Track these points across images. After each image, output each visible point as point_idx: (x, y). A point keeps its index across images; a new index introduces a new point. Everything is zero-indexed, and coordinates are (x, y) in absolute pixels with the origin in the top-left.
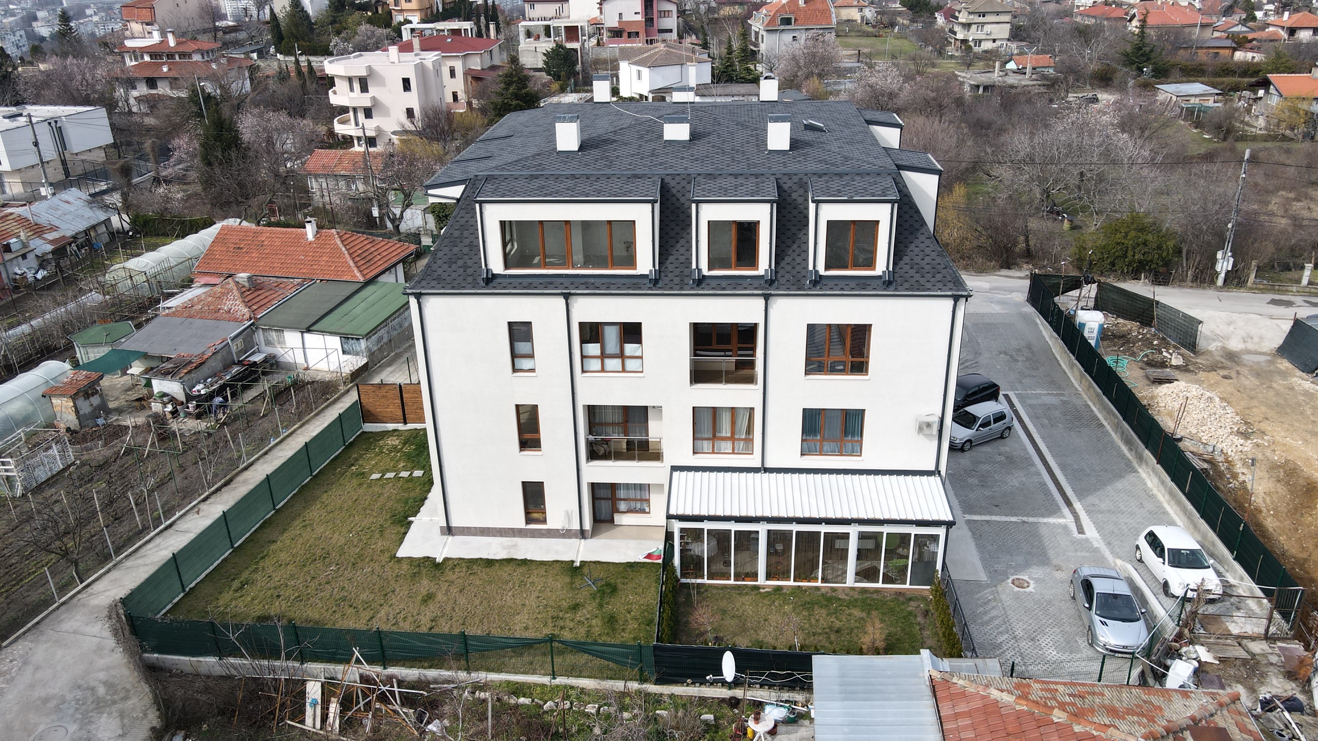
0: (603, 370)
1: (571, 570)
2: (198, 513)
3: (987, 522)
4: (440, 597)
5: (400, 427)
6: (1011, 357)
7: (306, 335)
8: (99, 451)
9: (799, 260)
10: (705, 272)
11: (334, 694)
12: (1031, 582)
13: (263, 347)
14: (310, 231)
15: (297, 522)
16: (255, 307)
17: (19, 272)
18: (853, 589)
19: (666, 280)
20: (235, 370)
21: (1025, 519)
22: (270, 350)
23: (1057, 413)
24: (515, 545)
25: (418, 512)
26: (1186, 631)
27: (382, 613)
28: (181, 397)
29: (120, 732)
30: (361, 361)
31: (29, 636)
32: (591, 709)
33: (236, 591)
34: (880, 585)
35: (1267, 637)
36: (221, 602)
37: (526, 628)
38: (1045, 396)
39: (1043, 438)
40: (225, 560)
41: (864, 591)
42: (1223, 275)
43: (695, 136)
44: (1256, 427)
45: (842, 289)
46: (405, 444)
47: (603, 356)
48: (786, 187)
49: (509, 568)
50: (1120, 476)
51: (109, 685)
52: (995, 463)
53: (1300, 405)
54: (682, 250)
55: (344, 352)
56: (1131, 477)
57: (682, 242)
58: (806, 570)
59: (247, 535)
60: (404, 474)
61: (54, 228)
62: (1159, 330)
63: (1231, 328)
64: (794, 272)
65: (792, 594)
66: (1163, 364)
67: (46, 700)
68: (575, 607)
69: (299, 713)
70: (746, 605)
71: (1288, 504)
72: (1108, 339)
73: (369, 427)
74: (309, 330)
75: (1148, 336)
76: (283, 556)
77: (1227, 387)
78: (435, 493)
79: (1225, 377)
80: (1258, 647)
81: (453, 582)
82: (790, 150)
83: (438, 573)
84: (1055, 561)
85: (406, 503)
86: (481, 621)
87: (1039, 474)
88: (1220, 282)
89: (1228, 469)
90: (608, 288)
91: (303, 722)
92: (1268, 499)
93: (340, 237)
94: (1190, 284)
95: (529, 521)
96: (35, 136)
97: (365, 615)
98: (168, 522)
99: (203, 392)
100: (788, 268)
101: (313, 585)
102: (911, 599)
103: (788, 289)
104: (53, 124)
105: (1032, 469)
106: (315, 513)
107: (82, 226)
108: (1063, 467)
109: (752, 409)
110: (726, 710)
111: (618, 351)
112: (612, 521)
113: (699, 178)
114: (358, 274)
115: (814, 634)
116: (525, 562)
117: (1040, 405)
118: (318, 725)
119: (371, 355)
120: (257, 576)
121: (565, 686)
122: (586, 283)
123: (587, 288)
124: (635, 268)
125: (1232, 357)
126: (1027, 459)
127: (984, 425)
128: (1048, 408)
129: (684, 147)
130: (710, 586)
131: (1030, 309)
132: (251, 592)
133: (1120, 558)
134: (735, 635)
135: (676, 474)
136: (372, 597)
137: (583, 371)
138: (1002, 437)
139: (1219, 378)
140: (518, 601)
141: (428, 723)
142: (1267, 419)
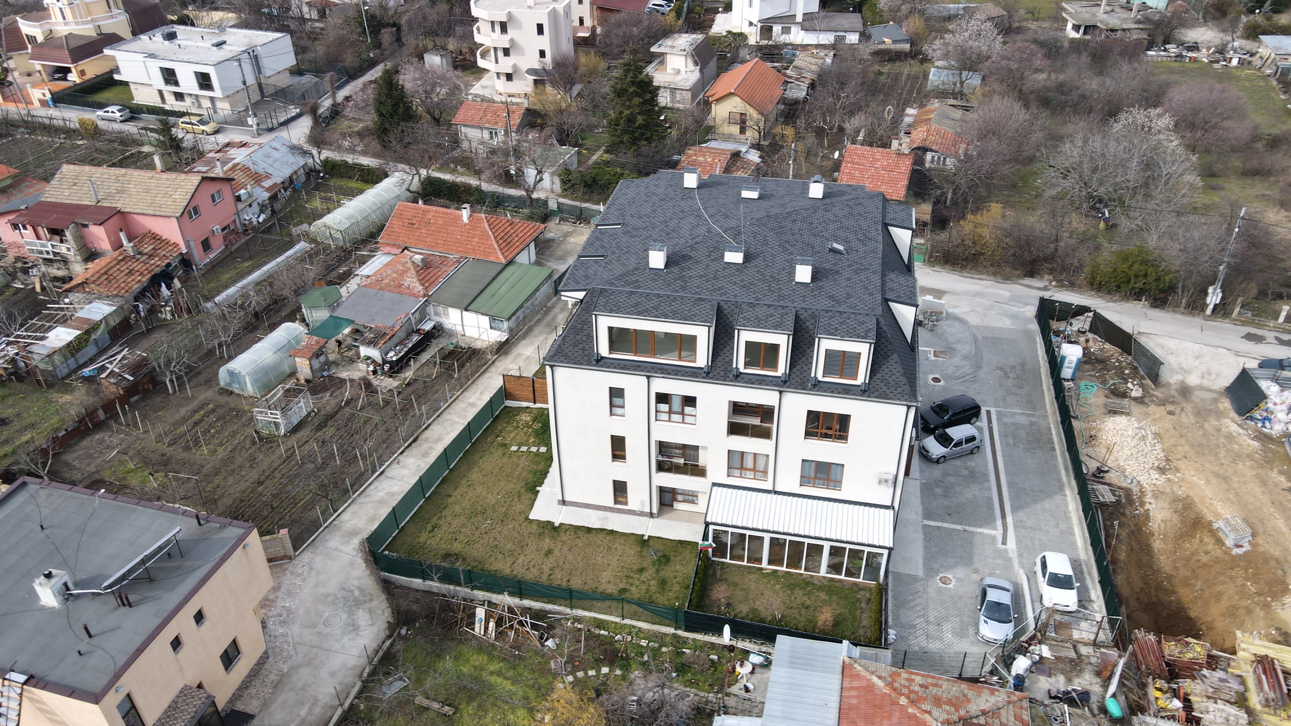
0: (669, 421)
1: (642, 542)
2: (398, 463)
3: (939, 527)
4: (556, 552)
5: (531, 405)
6: (1005, 373)
7: (464, 313)
8: (328, 401)
9: (806, 368)
10: (742, 370)
11: (491, 616)
12: (953, 580)
13: (433, 317)
14: (465, 214)
15: (463, 482)
16: (427, 285)
17: (248, 218)
18: (824, 577)
19: (715, 373)
20: (415, 338)
21: (967, 528)
22: (438, 319)
23: (1022, 434)
24: (606, 518)
25: (543, 483)
26: (1039, 635)
27: (520, 560)
28: (380, 361)
29: (370, 622)
30: (503, 337)
31: (310, 549)
32: (644, 643)
33: (430, 532)
34: (842, 577)
35: (1095, 644)
36: (421, 540)
37: (609, 582)
38: (1019, 415)
39: (1003, 456)
40: (420, 507)
41: (832, 580)
42: (1211, 307)
43: (747, 258)
44: (1175, 463)
45: (832, 392)
46: (534, 421)
47: (670, 412)
48: (802, 317)
49: (601, 536)
50: (1049, 496)
51: (361, 590)
52: (960, 476)
53: (1218, 446)
54: (728, 354)
55: (491, 328)
56: (1058, 498)
57: (728, 348)
58: (794, 562)
59: (433, 489)
60: (534, 449)
61: (268, 176)
62: (1134, 358)
63: (1197, 363)
64: (802, 377)
65: (783, 577)
66: (1124, 395)
67: (327, 596)
68: (641, 570)
69: (471, 625)
70: (751, 582)
71: (1176, 531)
72: (1091, 363)
73: (510, 403)
74: (466, 310)
75: (1124, 364)
76: (457, 509)
77: (1168, 422)
78: (554, 469)
79: (1170, 413)
80: (1084, 650)
81: (565, 542)
82: (812, 281)
83: (555, 534)
84: (977, 565)
85: (535, 474)
86: (581, 574)
87: (990, 489)
88: (1209, 311)
89: (1140, 497)
90: (676, 374)
91: (473, 629)
92: (1163, 525)
93: (488, 221)
94: (1182, 309)
95: (616, 502)
96: (244, 76)
97: (510, 560)
98: (381, 470)
99: (394, 359)
100: (798, 373)
101: (477, 533)
102: (861, 589)
103: (796, 388)
104: (251, 53)
105: (986, 485)
106: (475, 475)
107: (287, 172)
108: (1010, 485)
109: (768, 456)
110: (726, 653)
111: (680, 410)
112: (672, 506)
113: (743, 305)
114: (501, 257)
115: (791, 608)
116: (612, 532)
117: (1013, 424)
118: (482, 633)
119: (511, 330)
120: (442, 522)
121: (630, 625)
122: (662, 369)
123: (662, 373)
124: (695, 362)
125: (1185, 391)
126: (985, 474)
127: (956, 445)
128: (1017, 426)
129: (738, 270)
130: (730, 564)
131: (1035, 327)
132: (439, 534)
133: (1023, 568)
134: (740, 602)
135: (715, 488)
136: (514, 547)
137: (656, 420)
138: (972, 453)
139: (1164, 413)
140: (605, 561)
141: (547, 640)
142: (1186, 457)
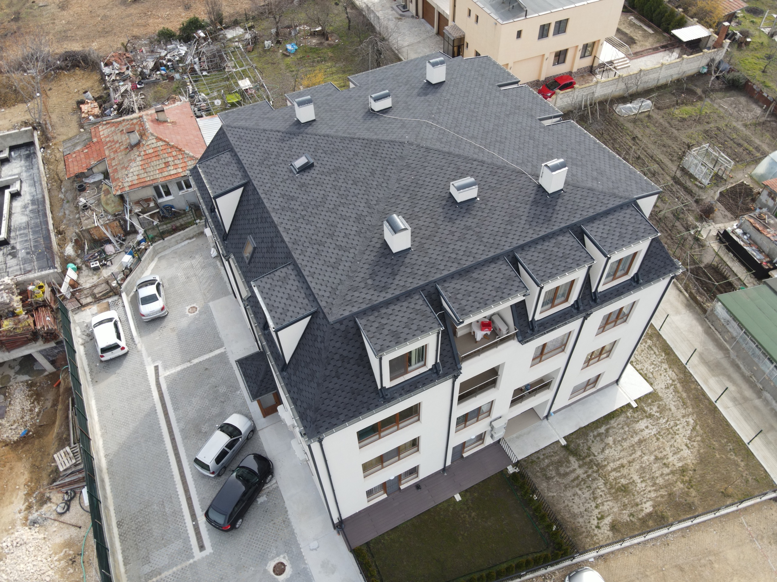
3: (211, 351)
12: (187, 313)
21: (188, 364)
39: (172, 476)
117: (171, 542)
128: (164, 543)
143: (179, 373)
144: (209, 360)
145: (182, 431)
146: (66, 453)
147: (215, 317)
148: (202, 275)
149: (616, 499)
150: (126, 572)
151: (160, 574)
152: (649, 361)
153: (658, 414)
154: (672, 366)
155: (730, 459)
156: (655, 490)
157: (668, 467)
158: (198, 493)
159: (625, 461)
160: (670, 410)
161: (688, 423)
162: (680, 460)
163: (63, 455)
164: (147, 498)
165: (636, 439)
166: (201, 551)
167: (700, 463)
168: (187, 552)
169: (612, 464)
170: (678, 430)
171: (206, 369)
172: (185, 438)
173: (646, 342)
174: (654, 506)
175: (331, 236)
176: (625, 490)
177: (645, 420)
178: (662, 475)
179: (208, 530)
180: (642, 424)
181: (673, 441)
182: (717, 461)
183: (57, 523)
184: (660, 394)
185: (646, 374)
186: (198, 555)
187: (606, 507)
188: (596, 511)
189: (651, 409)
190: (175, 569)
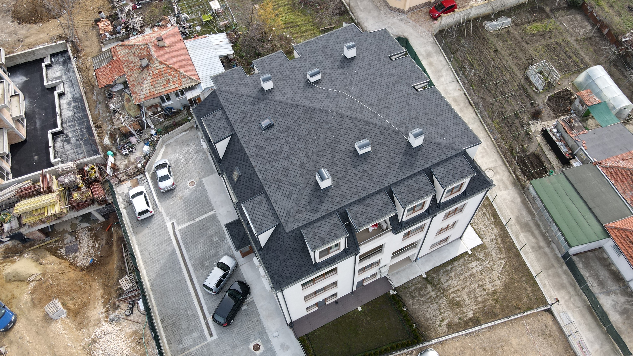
3: (206, 213)
12: (189, 186)
20: (564, 149)
21: (193, 222)
23: (184, 326)
38: (191, 345)
117: (192, 332)
128: (189, 331)
143: (187, 227)
144: (205, 219)
145: (193, 265)
146: (126, 280)
147: (207, 189)
148: (196, 158)
149: (452, 309)
150: (169, 348)
151: (189, 350)
152: (483, 223)
153: (483, 258)
154: (497, 226)
155: (523, 286)
156: (476, 305)
157: (485, 291)
158: (207, 304)
159: (460, 287)
160: (492, 255)
161: (501, 263)
162: (493, 286)
163: (124, 281)
164: (176, 306)
165: (468, 274)
166: (211, 337)
167: (505, 289)
168: (202, 338)
169: (452, 289)
170: (495, 268)
171: (204, 225)
172: (195, 270)
173: (482, 210)
174: (474, 314)
175: (286, 176)
176: (458, 304)
177: (475, 262)
178: (481, 295)
179: (214, 325)
180: (473, 265)
181: (490, 275)
182: (515, 288)
183: (126, 321)
184: (487, 245)
185: (479, 232)
186: (209, 339)
187: (446, 315)
188: (440, 317)
189: (480, 255)
190: (197, 347)
